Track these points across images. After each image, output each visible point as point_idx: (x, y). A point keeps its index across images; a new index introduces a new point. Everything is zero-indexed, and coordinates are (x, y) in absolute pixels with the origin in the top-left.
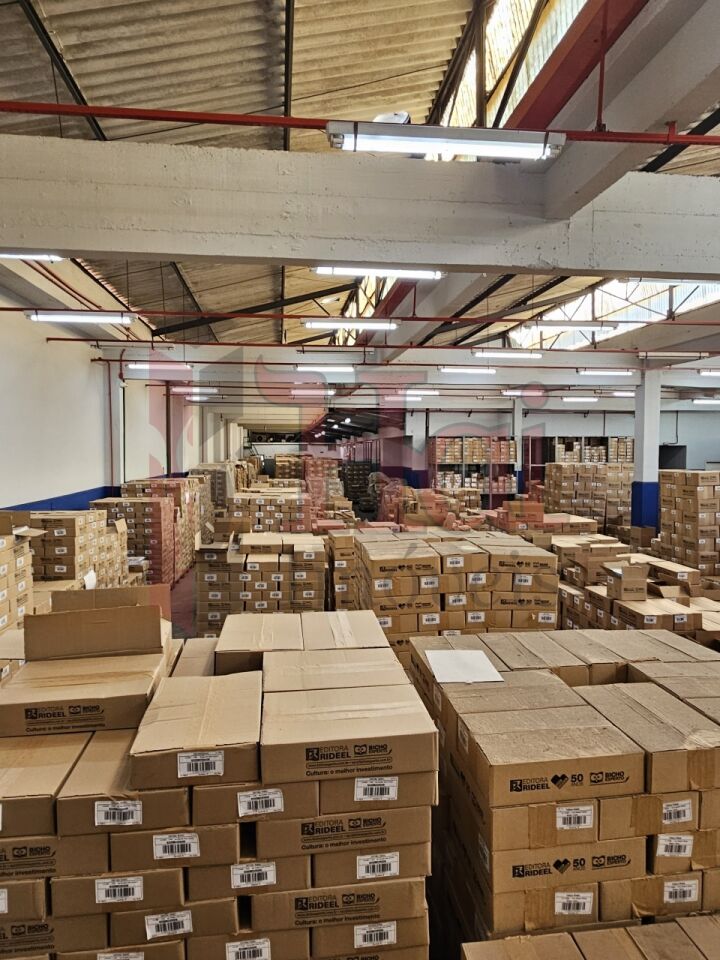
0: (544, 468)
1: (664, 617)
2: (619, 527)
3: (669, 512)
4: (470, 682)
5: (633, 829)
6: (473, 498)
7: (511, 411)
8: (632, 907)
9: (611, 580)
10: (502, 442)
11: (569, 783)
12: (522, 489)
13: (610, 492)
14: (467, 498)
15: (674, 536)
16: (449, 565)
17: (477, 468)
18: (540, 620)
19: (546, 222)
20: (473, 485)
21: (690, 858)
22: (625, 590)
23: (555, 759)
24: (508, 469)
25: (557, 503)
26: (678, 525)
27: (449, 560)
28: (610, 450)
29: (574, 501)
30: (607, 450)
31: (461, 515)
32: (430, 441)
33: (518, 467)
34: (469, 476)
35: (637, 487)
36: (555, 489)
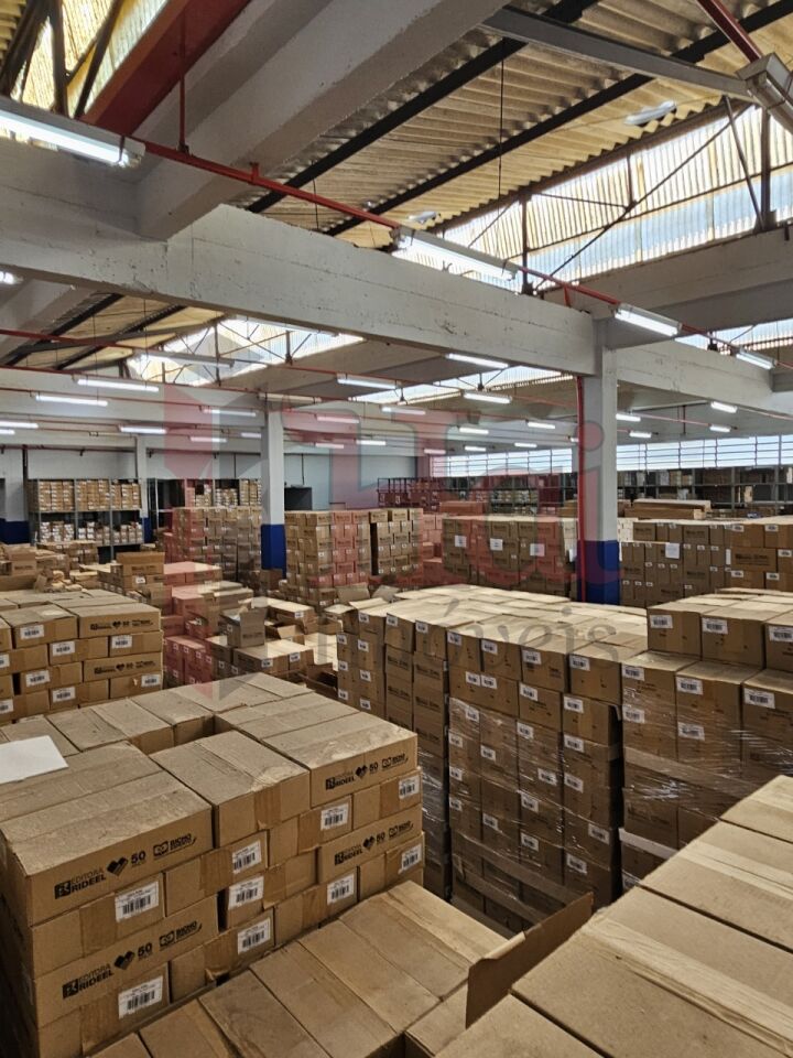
0: (171, 514)
1: (281, 658)
2: (250, 572)
3: (293, 553)
4: (22, 778)
5: (202, 891)
6: (88, 551)
7: (133, 450)
8: (206, 973)
9: (230, 628)
10: (124, 486)
11: (129, 864)
12: (149, 538)
13: (240, 536)
14: (80, 552)
15: (298, 576)
16: (23, 637)
17: (94, 516)
18: (143, 684)
19: (141, 240)
20: (88, 536)
21: (261, 900)
22: (245, 636)
23: (112, 842)
24: (132, 516)
25: (186, 552)
26: (301, 565)
27: (23, 631)
28: (241, 492)
29: (205, 548)
30: (238, 492)
31: (72, 574)
32: (30, 486)
33: (144, 513)
34: (85, 526)
35: (267, 530)
36: (184, 535)
